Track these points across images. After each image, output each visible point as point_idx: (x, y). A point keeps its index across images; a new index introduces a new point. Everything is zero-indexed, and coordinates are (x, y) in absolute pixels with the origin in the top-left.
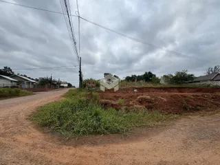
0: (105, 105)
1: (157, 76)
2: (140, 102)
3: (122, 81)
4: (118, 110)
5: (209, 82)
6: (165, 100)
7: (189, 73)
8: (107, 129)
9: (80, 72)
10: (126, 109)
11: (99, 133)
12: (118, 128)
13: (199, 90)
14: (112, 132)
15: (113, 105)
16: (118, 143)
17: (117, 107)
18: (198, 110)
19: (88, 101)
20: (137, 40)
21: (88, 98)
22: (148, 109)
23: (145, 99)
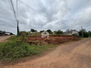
0: (31, 43)
1: (52, 31)
2: (45, 41)
3: (38, 32)
4: (36, 45)
5: (67, 34)
6: (54, 40)
7: (61, 31)
8: (31, 54)
10: (40, 44)
11: (27, 56)
12: (36, 52)
13: (64, 36)
14: (33, 55)
15: (34, 43)
16: (36, 59)
17: (36, 44)
18: (64, 43)
19: (21, 42)
20: (46, 17)
21: (22, 40)
22: (48, 43)
23: (47, 40)
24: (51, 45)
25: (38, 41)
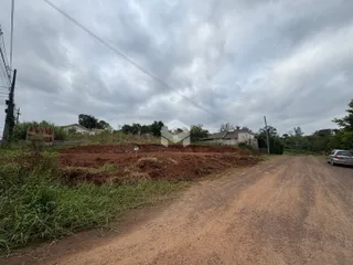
0: (73, 178)
2: (142, 167)
3: (115, 132)
4: (99, 183)
5: (221, 141)
6: (176, 162)
7: (204, 128)
8: (67, 226)
9: (10, 103)
10: (117, 181)
12: (94, 218)
13: (211, 149)
14: (79, 229)
15: (89, 177)
16: (89, 248)
17: (98, 180)
18: (209, 173)
19: (23, 173)
21: (26, 164)
22: (153, 177)
23: (151, 163)
24: (163, 183)
25: (107, 167)
